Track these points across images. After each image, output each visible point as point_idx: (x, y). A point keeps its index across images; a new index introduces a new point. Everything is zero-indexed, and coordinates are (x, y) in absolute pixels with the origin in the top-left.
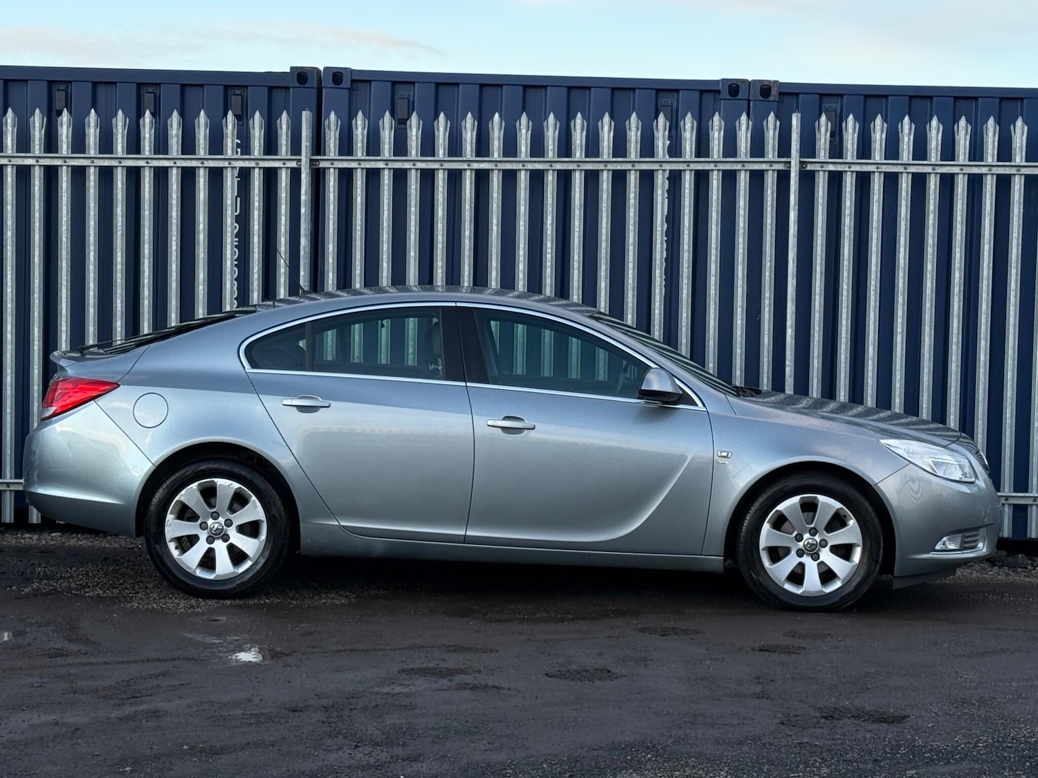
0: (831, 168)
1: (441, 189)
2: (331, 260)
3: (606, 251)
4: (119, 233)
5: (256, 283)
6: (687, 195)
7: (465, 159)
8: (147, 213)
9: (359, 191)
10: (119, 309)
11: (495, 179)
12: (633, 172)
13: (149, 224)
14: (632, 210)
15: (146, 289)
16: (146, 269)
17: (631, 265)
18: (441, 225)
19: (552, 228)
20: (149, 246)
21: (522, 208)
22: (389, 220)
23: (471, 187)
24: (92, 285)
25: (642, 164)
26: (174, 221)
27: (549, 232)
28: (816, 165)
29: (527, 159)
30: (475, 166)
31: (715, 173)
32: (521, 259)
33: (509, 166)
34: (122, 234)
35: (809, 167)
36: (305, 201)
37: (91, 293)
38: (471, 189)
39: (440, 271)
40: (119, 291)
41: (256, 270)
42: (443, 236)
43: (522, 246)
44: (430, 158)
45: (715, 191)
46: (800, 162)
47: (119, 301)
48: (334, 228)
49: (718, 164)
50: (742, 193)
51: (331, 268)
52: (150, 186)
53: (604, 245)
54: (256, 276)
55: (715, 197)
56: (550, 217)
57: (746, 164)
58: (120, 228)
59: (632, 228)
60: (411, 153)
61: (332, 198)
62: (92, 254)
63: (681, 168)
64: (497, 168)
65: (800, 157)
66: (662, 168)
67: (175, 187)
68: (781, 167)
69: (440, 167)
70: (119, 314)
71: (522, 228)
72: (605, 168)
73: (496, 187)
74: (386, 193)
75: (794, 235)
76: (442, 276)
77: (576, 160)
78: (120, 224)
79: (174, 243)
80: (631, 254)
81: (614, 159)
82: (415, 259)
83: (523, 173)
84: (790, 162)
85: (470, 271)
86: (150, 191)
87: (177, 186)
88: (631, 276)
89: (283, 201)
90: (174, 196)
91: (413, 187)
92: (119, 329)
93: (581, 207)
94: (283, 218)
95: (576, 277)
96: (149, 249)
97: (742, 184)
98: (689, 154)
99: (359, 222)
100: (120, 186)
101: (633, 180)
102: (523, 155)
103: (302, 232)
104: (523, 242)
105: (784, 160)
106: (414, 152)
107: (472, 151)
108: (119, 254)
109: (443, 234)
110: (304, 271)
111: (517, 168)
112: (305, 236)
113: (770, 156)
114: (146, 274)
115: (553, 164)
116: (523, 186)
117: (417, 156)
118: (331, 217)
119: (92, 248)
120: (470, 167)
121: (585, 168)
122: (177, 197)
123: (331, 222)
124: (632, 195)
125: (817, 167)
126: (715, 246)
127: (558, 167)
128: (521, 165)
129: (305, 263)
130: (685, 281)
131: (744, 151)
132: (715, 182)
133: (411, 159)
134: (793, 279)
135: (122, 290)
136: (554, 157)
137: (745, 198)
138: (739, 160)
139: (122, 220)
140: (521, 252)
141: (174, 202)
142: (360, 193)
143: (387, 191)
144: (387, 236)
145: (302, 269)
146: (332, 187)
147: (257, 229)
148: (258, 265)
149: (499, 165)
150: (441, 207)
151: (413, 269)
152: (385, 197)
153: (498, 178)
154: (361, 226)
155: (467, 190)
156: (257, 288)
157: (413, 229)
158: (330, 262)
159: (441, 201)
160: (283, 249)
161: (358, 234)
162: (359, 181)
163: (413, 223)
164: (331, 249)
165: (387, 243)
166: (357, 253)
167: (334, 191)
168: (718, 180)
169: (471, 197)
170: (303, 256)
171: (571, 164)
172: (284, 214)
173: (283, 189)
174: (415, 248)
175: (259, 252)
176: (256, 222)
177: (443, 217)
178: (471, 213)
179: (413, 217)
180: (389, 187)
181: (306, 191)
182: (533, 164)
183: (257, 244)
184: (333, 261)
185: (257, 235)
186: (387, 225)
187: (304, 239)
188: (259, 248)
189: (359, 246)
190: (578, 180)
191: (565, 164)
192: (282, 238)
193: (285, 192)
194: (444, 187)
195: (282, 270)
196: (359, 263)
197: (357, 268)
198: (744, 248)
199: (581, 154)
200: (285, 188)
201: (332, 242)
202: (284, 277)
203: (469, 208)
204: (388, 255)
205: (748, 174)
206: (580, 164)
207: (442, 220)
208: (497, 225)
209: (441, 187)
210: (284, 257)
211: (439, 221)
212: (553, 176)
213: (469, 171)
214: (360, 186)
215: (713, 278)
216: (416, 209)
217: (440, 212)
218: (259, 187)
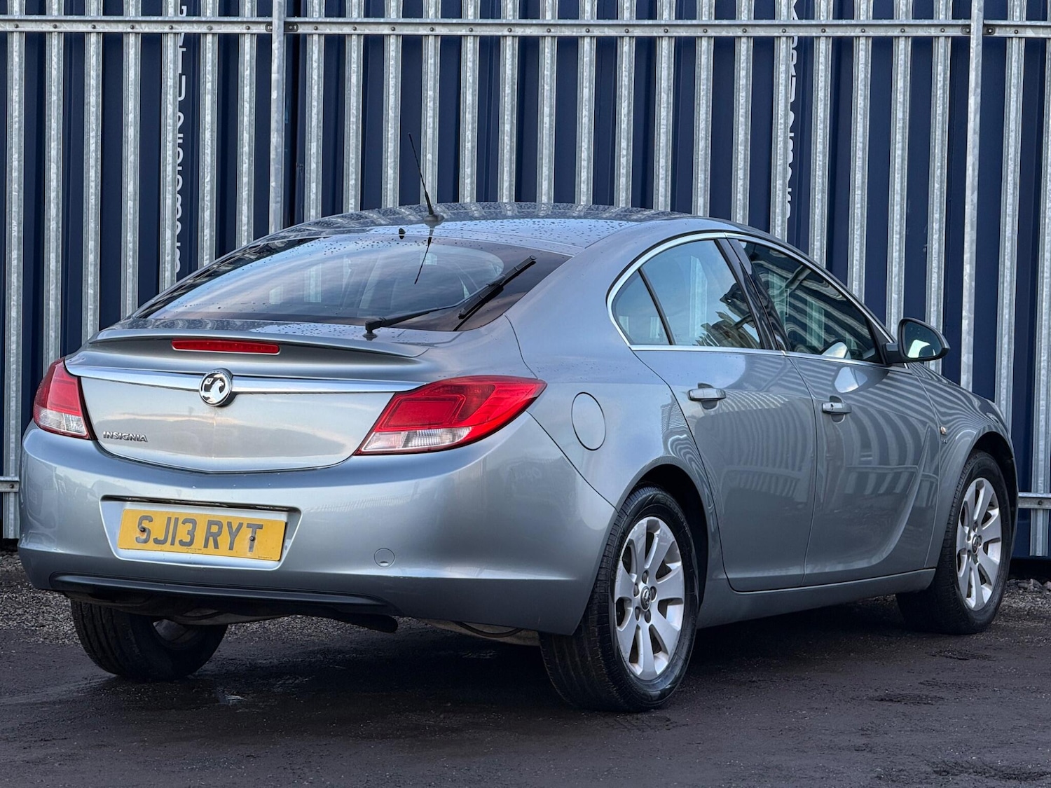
0: (1030, 33)
1: (470, 64)
2: (314, 166)
3: (706, 154)
4: (16, 126)
5: (207, 198)
6: (822, 73)
7: (504, 21)
8: (54, 98)
9: (354, 66)
10: (15, 234)
11: (546, 50)
12: (744, 40)
13: (58, 114)
14: (743, 94)
15: (52, 205)
16: (53, 176)
17: (740, 174)
18: (470, 116)
19: (628, 120)
20: (58, 145)
21: (586, 91)
22: (396, 108)
23: (513, 61)
25: (757, 29)
26: (93, 109)
27: (624, 126)
28: (1008, 29)
29: (592, 22)
30: (519, 31)
31: (863, 41)
32: (584, 164)
33: (567, 32)
34: (20, 128)
35: (998, 33)
36: (278, 81)
38: (513, 64)
39: (468, 181)
40: (15, 209)
41: (208, 179)
42: (472, 131)
43: (585, 145)
44: (454, 21)
45: (861, 67)
46: (985, 25)
47: (14, 223)
48: (318, 119)
49: (867, 29)
50: (901, 69)
51: (314, 176)
52: (59, 60)
53: (702, 144)
54: (208, 188)
55: (861, 76)
56: (625, 105)
57: (906, 29)
58: (17, 119)
59: (742, 119)
60: (428, 12)
61: (315, 77)
63: (814, 34)
64: (551, 34)
65: (985, 18)
66: (786, 34)
67: (93, 61)
68: (957, 32)
69: (469, 33)
70: (14, 241)
71: (585, 120)
72: (703, 34)
73: (549, 62)
74: (392, 70)
75: (975, 130)
76: (472, 189)
77: (663, 22)
78: (16, 113)
79: (92, 141)
80: (741, 157)
81: (717, 22)
82: (433, 163)
83: (587, 41)
84: (969, 26)
85: (511, 181)
86: (59, 68)
87: (97, 59)
88: (740, 189)
89: (247, 81)
90: (93, 73)
91: (431, 61)
92: (14, 263)
93: (669, 90)
94: (247, 106)
96: (58, 149)
97: (901, 57)
98: (825, 14)
99: (354, 111)
100: (16, 59)
101: (744, 52)
102: (587, 15)
103: (274, 125)
104: (586, 140)
105: (961, 22)
106: (432, 12)
107: (514, 11)
108: (15, 156)
109: (473, 128)
110: (276, 181)
111: (579, 34)
112: (277, 131)
113: (942, 17)
114: (54, 184)
115: (630, 29)
116: (586, 59)
117: (436, 17)
118: (315, 103)
120: (512, 34)
121: (675, 34)
122: (97, 76)
123: (315, 111)
124: (743, 73)
125: (1009, 33)
126: (861, 145)
127: (638, 32)
128: (584, 29)
129: (276, 169)
130: (819, 196)
131: (904, 9)
132: (862, 54)
133: (429, 21)
134: (973, 193)
135: (19, 207)
136: (631, 18)
137: (905, 77)
138: (897, 22)
139: (19, 106)
140: (584, 155)
141: (93, 82)
142: (356, 69)
143: (394, 66)
144: (393, 131)
145: (272, 179)
146: (315, 62)
147: (210, 121)
148: (211, 172)
149: (552, 30)
150: (471, 90)
151: (430, 178)
152: (391, 76)
153: (552, 50)
154: (357, 116)
155: (507, 66)
156: (209, 204)
157: (430, 120)
158: (312, 168)
159: (471, 81)
160: (246, 149)
161: (353, 129)
162: (354, 53)
163: (430, 113)
164: (314, 150)
165: (393, 141)
166: (351, 155)
167: (319, 66)
168: (866, 51)
169: (513, 75)
170: (274, 159)
171: (656, 29)
172: (248, 100)
173: (247, 64)
174: (433, 149)
175: (212, 154)
176: (208, 112)
177: (473, 104)
178: (512, 100)
179: (430, 104)
180: (396, 62)
181: (279, 67)
182: (601, 29)
183: (210, 142)
184: (317, 167)
185: (209, 130)
186: (393, 115)
187: (275, 135)
188: (212, 148)
189: (354, 145)
190: (665, 52)
191: (647, 29)
192: (245, 134)
193: (249, 68)
194: (474, 61)
195: (245, 180)
196: (354, 170)
197: (350, 177)
198: (903, 149)
199: (670, 15)
200: (249, 63)
201: (315, 140)
202: (247, 189)
203: (510, 91)
204: (395, 158)
205: (910, 43)
206: (668, 28)
207: (471, 108)
208: (551, 115)
209: (470, 61)
210: (247, 161)
211: (468, 110)
212: (630, 46)
213: (511, 38)
214: (356, 60)
215: (858, 192)
216: (434, 92)
217: (469, 97)
218: (213, 61)
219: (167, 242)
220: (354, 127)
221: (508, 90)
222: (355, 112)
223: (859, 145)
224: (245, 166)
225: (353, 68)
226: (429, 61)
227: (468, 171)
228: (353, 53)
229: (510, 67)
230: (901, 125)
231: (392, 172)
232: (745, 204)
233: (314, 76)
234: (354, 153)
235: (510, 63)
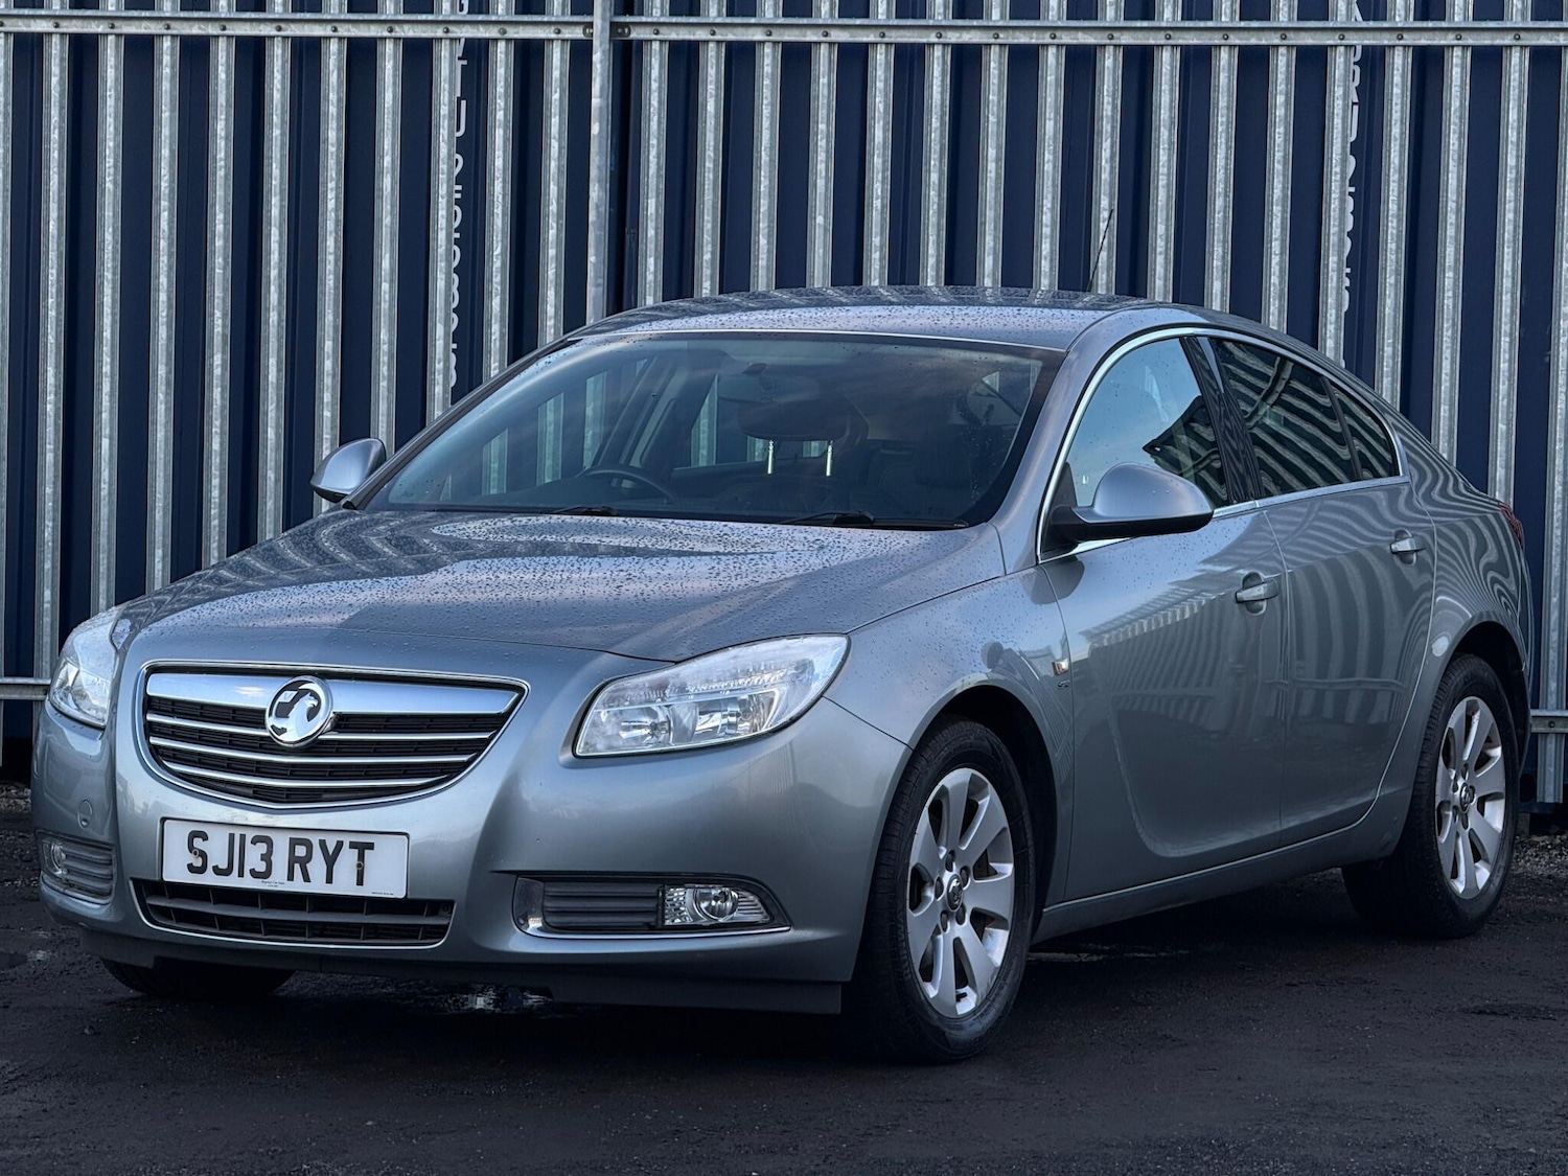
1: (880, 85)
2: (651, 232)
3: (1225, 217)
4: (221, 173)
5: (497, 279)
6: (1397, 100)
7: (931, 22)
8: (276, 132)
9: (711, 88)
10: (218, 329)
11: (992, 65)
12: (1282, 50)
13: (282, 156)
14: (1280, 130)
15: (273, 288)
16: (275, 246)
17: (1276, 246)
18: (880, 161)
19: (1112, 168)
20: (281, 200)
21: (1050, 125)
22: (772, 148)
23: (943, 81)
24: (163, 280)
25: (1303, 34)
26: (332, 149)
27: (1105, 176)
29: (1060, 24)
30: (953, 37)
31: (1457, 52)
32: (1046, 231)
33: (1023, 39)
34: (226, 176)
36: (601, 108)
37: (163, 297)
38: (943, 86)
39: (876, 255)
40: (218, 293)
41: (497, 251)
42: (883, 183)
43: (1047, 203)
44: (858, 22)
45: (1456, 90)
47: (218, 314)
48: (658, 163)
49: (1464, 35)
50: (1514, 94)
51: (651, 246)
52: (283, 77)
53: (1219, 203)
54: (497, 264)
55: (1455, 104)
56: (1106, 145)
57: (1522, 35)
58: (222, 163)
59: (1278, 167)
60: (819, 9)
61: (655, 103)
62: (165, 215)
63: (1386, 42)
64: (999, 41)
66: (1345, 42)
67: (334, 78)
69: (879, 39)
70: (218, 340)
71: (1048, 167)
72: (1223, 42)
73: (996, 81)
74: (767, 92)
76: (882, 267)
77: (1164, 24)
78: (221, 155)
79: (331, 195)
80: (1277, 222)
81: (1243, 24)
82: (825, 230)
83: (1052, 51)
85: (938, 256)
86: (283, 88)
87: (339, 77)
88: (1275, 268)
89: (555, 109)
90: (333, 97)
91: (823, 80)
92: (217, 371)
93: (1172, 123)
94: (555, 144)
95: (1160, 270)
96: (281, 207)
97: (1515, 76)
98: (1403, 13)
99: (710, 153)
100: (222, 76)
101: (1282, 68)
102: (1053, 14)
103: (594, 172)
104: (1050, 197)
106: (825, 8)
107: (946, 7)
108: (220, 217)
109: (884, 178)
110: (596, 255)
111: (1040, 42)
112: (599, 182)
114: (275, 257)
115: (1116, 34)
116: (1051, 78)
117: (832, 16)
118: (654, 142)
119: (164, 203)
120: (942, 40)
121: (1181, 42)
122: (339, 100)
123: (653, 152)
124: (1280, 99)
126: (1454, 206)
127: (1127, 39)
128: (1048, 34)
129: (598, 238)
130: (1391, 280)
131: (1520, 6)
132: (1456, 72)
133: (821, 22)
135: (224, 290)
136: (1117, 18)
137: (1520, 106)
138: (1509, 25)
139: (226, 145)
140: (1047, 218)
141: (333, 110)
142: (714, 92)
143: (770, 88)
144: (767, 183)
145: (591, 251)
146: (655, 80)
147: (501, 167)
148: (502, 242)
149: (1001, 35)
150: (882, 123)
151: (821, 251)
152: (765, 102)
153: (1000, 63)
154: (714, 161)
155: (935, 87)
156: (499, 288)
157: (821, 167)
158: (649, 235)
159: (882, 110)
160: (553, 208)
161: (709, 179)
162: (712, 67)
163: (822, 156)
164: (652, 209)
165: (767, 197)
166: (706, 217)
167: (660, 87)
168: (1463, 67)
169: (943, 100)
170: (594, 223)
171: (1152, 34)
172: (557, 136)
173: (555, 84)
174: (826, 208)
175: (504, 215)
176: (499, 153)
177: (884, 143)
178: (942, 136)
179: (822, 143)
180: (772, 81)
181: (602, 88)
182: (1073, 34)
183: (501, 196)
184: (656, 233)
185: (501, 179)
186: (768, 159)
187: (596, 188)
188: (503, 206)
189: (711, 202)
190: (1167, 68)
191: (1140, 34)
192: (552, 186)
193: (558, 90)
194: (886, 80)
195: (552, 252)
196: (709, 239)
197: (705, 249)
198: (1516, 212)
199: (1174, 13)
200: (558, 83)
201: (654, 194)
202: (554, 265)
203: (938, 124)
204: (770, 221)
205: (1527, 55)
206: (1171, 33)
207: (881, 149)
208: (997, 160)
209: (880, 81)
210: (555, 225)
211: (876, 152)
212: (1115, 59)
213: (940, 47)
214: (714, 78)
215: (1449, 274)
216: (828, 126)
217: (879, 133)
218: (506, 80)
219: (438, 343)
220: (711, 176)
221: (935, 123)
222: (712, 155)
223: (1452, 205)
224: (552, 233)
225: (709, 91)
226: (821, 80)
227: (876, 241)
228: (709, 69)
229: (939, 89)
230: (1513, 176)
231: (765, 242)
232: (1282, 290)
233: (652, 102)
234: (711, 214)
235: (939, 83)
